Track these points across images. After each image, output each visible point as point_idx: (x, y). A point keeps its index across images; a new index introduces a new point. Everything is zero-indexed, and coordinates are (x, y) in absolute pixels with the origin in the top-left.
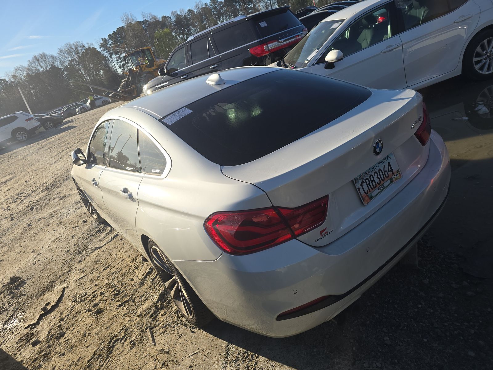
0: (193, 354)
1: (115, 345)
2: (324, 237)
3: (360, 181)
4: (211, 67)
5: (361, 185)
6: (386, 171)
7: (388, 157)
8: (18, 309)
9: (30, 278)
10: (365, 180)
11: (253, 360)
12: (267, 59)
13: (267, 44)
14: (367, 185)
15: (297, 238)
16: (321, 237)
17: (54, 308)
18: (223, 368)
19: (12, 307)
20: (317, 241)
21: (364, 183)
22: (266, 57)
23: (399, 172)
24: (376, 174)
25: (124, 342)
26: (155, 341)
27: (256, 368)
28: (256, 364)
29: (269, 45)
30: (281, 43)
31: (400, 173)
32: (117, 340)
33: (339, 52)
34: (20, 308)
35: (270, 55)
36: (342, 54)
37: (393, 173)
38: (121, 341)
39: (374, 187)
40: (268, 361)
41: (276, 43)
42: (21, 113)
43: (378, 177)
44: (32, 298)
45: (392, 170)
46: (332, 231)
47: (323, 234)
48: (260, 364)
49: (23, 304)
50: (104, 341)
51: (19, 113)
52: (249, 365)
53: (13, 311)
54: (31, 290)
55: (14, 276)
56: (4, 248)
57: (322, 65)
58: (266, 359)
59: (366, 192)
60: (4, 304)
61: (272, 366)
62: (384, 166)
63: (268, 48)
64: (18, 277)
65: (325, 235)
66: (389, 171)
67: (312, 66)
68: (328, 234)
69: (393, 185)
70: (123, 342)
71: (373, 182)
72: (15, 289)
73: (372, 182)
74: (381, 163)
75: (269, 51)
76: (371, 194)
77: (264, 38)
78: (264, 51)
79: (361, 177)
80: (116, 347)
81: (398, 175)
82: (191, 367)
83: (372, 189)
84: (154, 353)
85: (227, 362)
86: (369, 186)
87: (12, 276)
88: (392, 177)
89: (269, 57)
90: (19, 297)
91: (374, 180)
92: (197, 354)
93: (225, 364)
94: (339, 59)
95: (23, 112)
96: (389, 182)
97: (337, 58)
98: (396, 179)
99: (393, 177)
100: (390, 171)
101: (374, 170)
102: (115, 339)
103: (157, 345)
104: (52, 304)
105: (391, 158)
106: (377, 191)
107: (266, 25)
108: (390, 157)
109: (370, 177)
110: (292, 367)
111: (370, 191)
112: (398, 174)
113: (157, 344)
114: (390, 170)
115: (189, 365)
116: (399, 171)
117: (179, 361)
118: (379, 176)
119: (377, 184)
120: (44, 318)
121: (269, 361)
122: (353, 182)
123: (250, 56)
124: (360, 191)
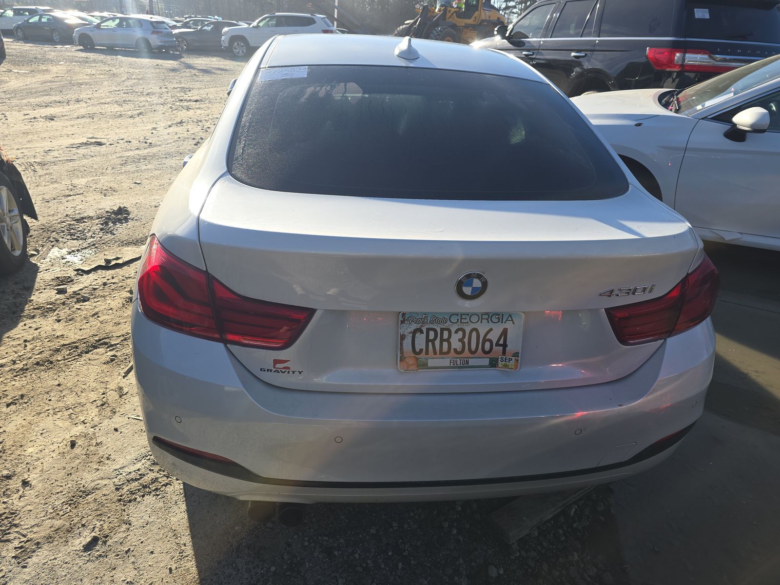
0: (136, 418)
1: (99, 348)
2: (279, 372)
3: (414, 326)
4: (573, 54)
5: (414, 333)
6: (491, 341)
7: (510, 319)
8: (94, 245)
9: (136, 220)
10: (428, 330)
11: (171, 478)
12: (670, 80)
13: (685, 52)
14: (428, 340)
15: (228, 345)
16: (274, 370)
17: (118, 266)
18: (136, 459)
19: (92, 240)
20: (265, 371)
21: (422, 332)
22: (670, 74)
23: (517, 358)
24: (460, 333)
25: (109, 351)
26: (128, 374)
27: (160, 489)
28: (166, 485)
29: (687, 55)
30: (717, 61)
31: (518, 360)
32: (106, 344)
33: (764, 115)
34: (97, 246)
35: (679, 74)
36: (767, 121)
37: (504, 353)
38: (108, 347)
39: (441, 353)
40: (180, 493)
41: (706, 56)
42: (322, 18)
43: (461, 340)
44: (116, 242)
45: (505, 346)
46: (300, 373)
47: (278, 366)
48: (169, 489)
49: (103, 243)
50: (97, 335)
51: (321, 17)
52: (160, 480)
53: (89, 244)
54: (123, 233)
55: (125, 207)
56: (156, 171)
58: (181, 489)
59: (417, 350)
60: (89, 231)
61: (176, 503)
62: (491, 330)
63: (684, 59)
64: (127, 211)
65: (283, 370)
66: (498, 344)
67: (702, 119)
68: (291, 373)
69: (492, 372)
70: (109, 349)
71: (445, 344)
72: (112, 223)
73: (442, 340)
74: (485, 321)
75: (682, 66)
76: (427, 359)
77: (687, 39)
78: (671, 62)
79: (423, 318)
80: (98, 350)
81: (512, 363)
82: (116, 430)
83: (435, 353)
84: (112, 386)
85: (147, 456)
86: (430, 344)
87: (122, 206)
88: (498, 359)
89: (676, 78)
90: (107, 232)
91: (448, 340)
92: (138, 421)
93: (143, 457)
95: (325, 17)
96: (486, 362)
97: (752, 126)
98: (506, 366)
99: (500, 360)
100: (500, 345)
101: (459, 323)
102: (105, 340)
103: (125, 380)
104: (120, 261)
105: (514, 323)
106: (446, 362)
107: (707, 16)
108: (512, 320)
109: (442, 330)
110: (190, 524)
111: (427, 353)
112: (513, 358)
113: (126, 378)
114: (501, 342)
115: (117, 426)
116: (518, 356)
117: (117, 414)
118: (466, 340)
119: (452, 350)
120: (98, 271)
121: (182, 494)
122: (404, 318)
123: (643, 60)
124: (404, 342)
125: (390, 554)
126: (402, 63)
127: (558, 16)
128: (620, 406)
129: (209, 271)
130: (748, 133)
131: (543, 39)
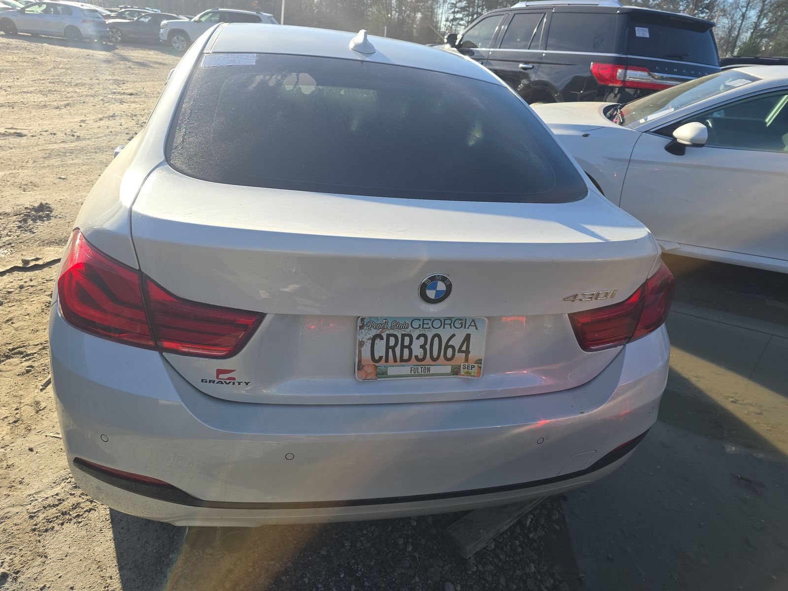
0: (55, 435)
1: (13, 358)
2: (222, 383)
3: (374, 332)
4: (521, 65)
5: (373, 339)
6: (453, 347)
7: (473, 324)
8: (10, 244)
9: (60, 218)
10: (388, 336)
11: (95, 502)
12: (612, 95)
13: (626, 69)
14: (388, 347)
15: (164, 354)
16: (217, 381)
17: (36, 267)
18: (54, 483)
19: (8, 238)
20: (206, 382)
21: (382, 338)
22: (612, 89)
23: (480, 365)
24: (422, 339)
25: (25, 361)
26: (46, 387)
27: (82, 515)
28: (89, 511)
29: (629, 72)
30: (656, 79)
31: (480, 367)
32: (21, 353)
33: (702, 130)
34: (13, 245)
35: (621, 90)
36: (705, 136)
37: (467, 360)
38: (24, 357)
39: (402, 360)
40: (106, 519)
41: (645, 74)
42: (269, 17)
43: (423, 347)
44: (36, 241)
45: (467, 352)
46: (247, 384)
47: (221, 376)
48: (93, 515)
49: (20, 243)
50: (10, 344)
51: (266, 16)
52: (82, 505)
53: (4, 243)
54: (44, 232)
55: (47, 204)
56: (84, 166)
57: (665, 141)
58: (107, 515)
59: (377, 358)
60: (5, 229)
61: (101, 531)
62: (454, 335)
63: (625, 76)
64: (49, 208)
65: (228, 381)
66: (460, 351)
67: (645, 132)
68: (236, 384)
69: (454, 379)
70: (24, 359)
71: (406, 351)
72: (32, 220)
73: (403, 347)
74: (447, 327)
75: (624, 82)
76: (386, 367)
77: (629, 56)
78: (613, 78)
79: (383, 324)
80: (11, 360)
81: (475, 370)
82: (31, 450)
83: (395, 361)
84: (28, 400)
85: (67, 479)
86: (390, 351)
87: (44, 202)
88: (460, 366)
89: (618, 93)
90: (26, 231)
91: (409, 347)
92: (58, 439)
93: (63, 480)
94: (696, 144)
95: (271, 16)
96: (448, 369)
97: (691, 140)
98: (468, 373)
99: (462, 367)
100: (463, 352)
101: (420, 329)
102: (20, 349)
103: (42, 393)
104: (40, 262)
105: (477, 329)
106: (406, 370)
107: (647, 35)
108: (475, 326)
109: (403, 336)
110: (117, 553)
111: (387, 361)
112: (476, 365)
113: (44, 391)
114: (464, 348)
115: (31, 446)
116: (481, 363)
117: (32, 432)
118: (428, 347)
119: (413, 357)
120: (14, 273)
121: (108, 520)
122: (363, 323)
123: (588, 74)
124: (363, 349)
125: (342, 576)
126: (358, 57)
127: (506, 28)
128: (581, 413)
129: (143, 270)
130: (687, 147)
131: (492, 50)
